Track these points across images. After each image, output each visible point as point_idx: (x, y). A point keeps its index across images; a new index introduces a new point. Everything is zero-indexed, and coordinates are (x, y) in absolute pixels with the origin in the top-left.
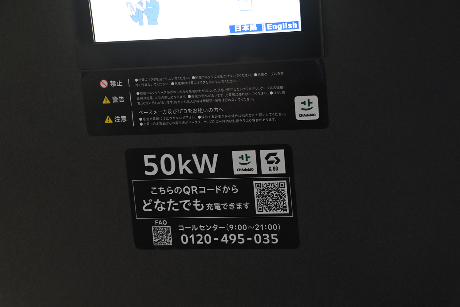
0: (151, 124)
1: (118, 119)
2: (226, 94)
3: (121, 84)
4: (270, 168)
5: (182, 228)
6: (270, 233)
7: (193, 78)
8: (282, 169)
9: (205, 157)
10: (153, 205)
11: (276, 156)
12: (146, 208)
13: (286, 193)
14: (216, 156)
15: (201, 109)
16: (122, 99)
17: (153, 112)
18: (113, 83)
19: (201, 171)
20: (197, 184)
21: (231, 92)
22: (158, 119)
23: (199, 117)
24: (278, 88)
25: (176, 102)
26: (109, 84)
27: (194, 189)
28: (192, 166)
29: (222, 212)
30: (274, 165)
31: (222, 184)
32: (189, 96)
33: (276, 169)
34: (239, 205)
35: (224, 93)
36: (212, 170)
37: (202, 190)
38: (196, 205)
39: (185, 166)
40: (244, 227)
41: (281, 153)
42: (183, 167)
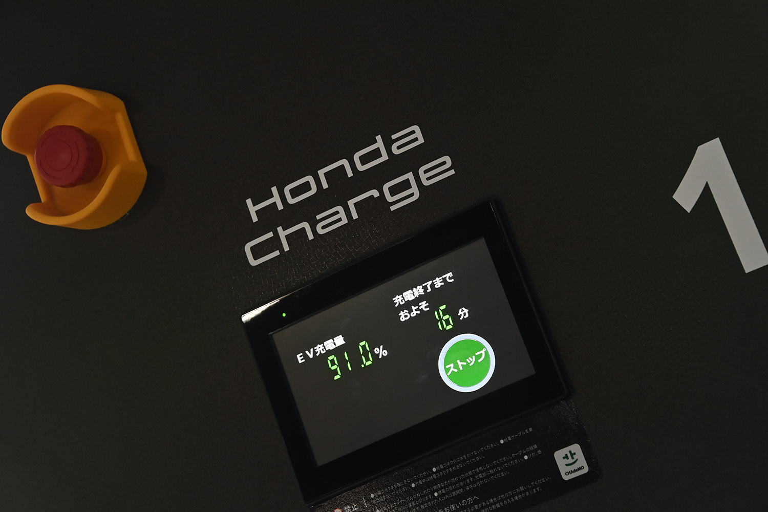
2: (476, 477)
3: (356, 507)
15: (453, 505)
18: (348, 509)
21: (481, 472)
24: (531, 448)
25: (422, 507)
32: (436, 494)
35: (473, 476)
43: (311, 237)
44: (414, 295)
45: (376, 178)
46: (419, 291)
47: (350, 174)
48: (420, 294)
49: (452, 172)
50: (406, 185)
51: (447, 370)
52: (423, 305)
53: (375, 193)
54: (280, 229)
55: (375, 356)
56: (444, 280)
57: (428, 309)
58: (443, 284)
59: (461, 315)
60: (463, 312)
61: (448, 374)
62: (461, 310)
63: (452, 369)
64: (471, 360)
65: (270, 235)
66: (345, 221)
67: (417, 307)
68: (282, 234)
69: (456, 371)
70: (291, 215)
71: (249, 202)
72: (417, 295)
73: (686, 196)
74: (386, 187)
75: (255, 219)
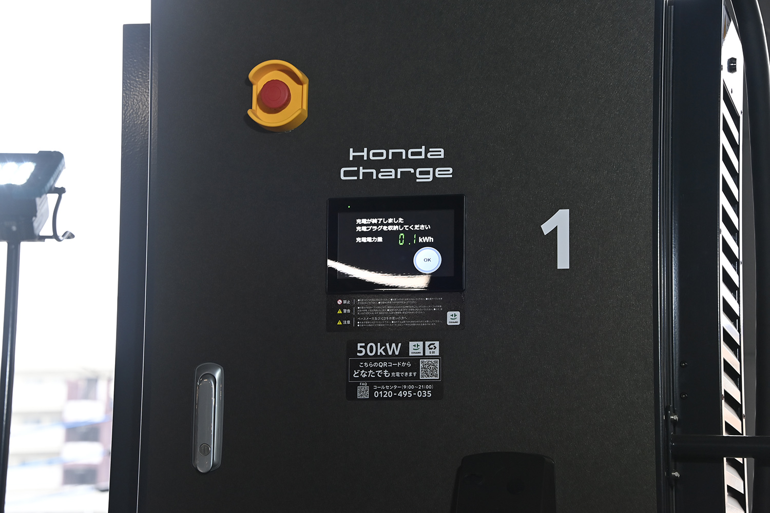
0: (364, 325)
1: (345, 323)
2: (409, 309)
3: (349, 302)
4: (430, 352)
5: (376, 387)
6: (427, 390)
7: (392, 300)
8: (437, 353)
9: (394, 345)
10: (360, 373)
11: (434, 345)
12: (355, 375)
13: (438, 367)
14: (400, 344)
15: (394, 318)
16: (349, 311)
17: (366, 319)
18: (345, 302)
19: (390, 353)
20: (387, 361)
21: (412, 308)
22: (368, 322)
23: (393, 322)
24: (438, 306)
25: (380, 313)
26: (343, 302)
27: (385, 364)
28: (385, 350)
29: (401, 378)
30: (433, 350)
31: (402, 361)
32: (388, 310)
33: (434, 353)
34: (411, 373)
36: (397, 353)
37: (390, 364)
38: (385, 374)
40: (412, 387)
41: (437, 344)
42: (380, 351)
43: (375, 177)
45: (415, 164)
47: (404, 157)
49: (451, 176)
50: (428, 173)
53: (412, 171)
54: (361, 168)
65: (356, 169)
66: (393, 177)
68: (362, 170)
70: (369, 164)
71: (351, 150)
73: (546, 228)
74: (418, 170)
75: (351, 159)
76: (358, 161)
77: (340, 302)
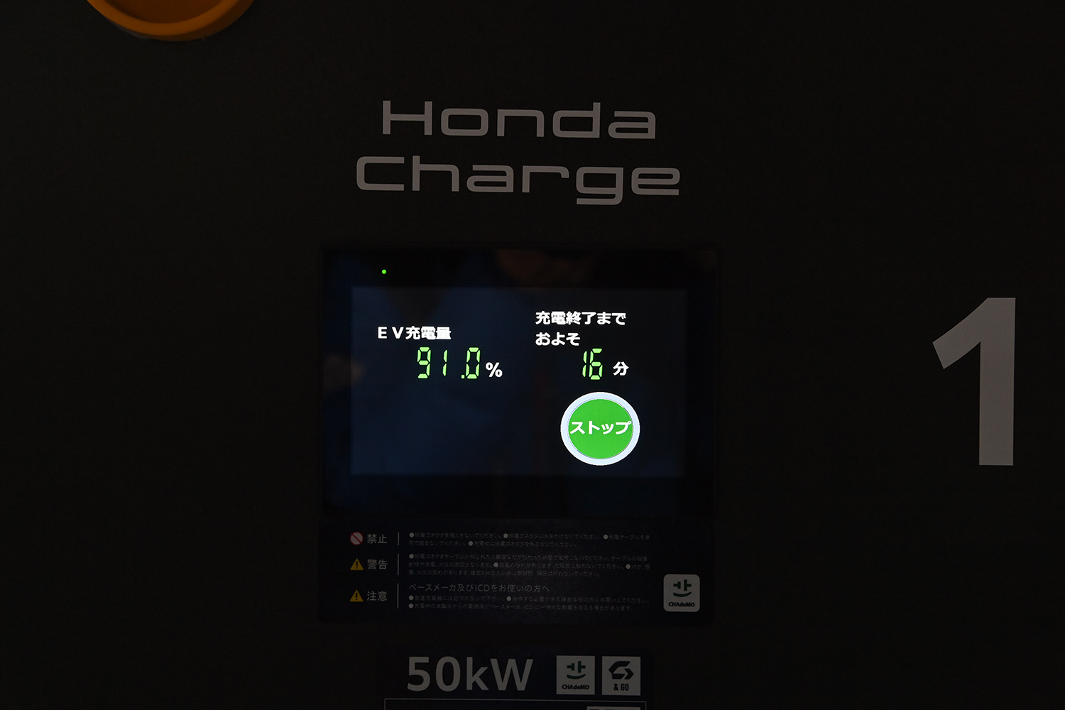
0: (428, 606)
1: (373, 597)
2: (556, 565)
3: (385, 540)
4: (616, 685)
7: (506, 536)
8: (635, 688)
9: (512, 664)
11: (627, 667)
14: (529, 663)
15: (513, 586)
16: (383, 564)
17: (433, 587)
18: (372, 538)
19: (502, 686)
21: (565, 562)
22: (440, 598)
23: (509, 599)
24: (639, 559)
25: (473, 573)
26: (365, 538)
28: (488, 677)
30: (623, 681)
32: (496, 565)
33: (625, 687)
35: (553, 562)
36: (521, 686)
39: (477, 678)
41: (635, 663)
42: (474, 679)
43: (455, 187)
44: (565, 320)
45: (575, 154)
46: (574, 318)
47: (540, 133)
48: (574, 322)
49: (676, 192)
50: (609, 181)
51: (571, 427)
52: (573, 337)
53: (564, 173)
54: (416, 159)
55: (484, 372)
56: (613, 319)
57: (577, 344)
58: (609, 322)
59: (617, 369)
60: (622, 367)
61: (571, 433)
62: (619, 363)
63: (578, 428)
64: (608, 427)
65: (400, 160)
66: (510, 188)
67: (563, 336)
68: (418, 166)
69: (583, 432)
70: (437, 148)
71: (387, 105)
72: (569, 321)
73: (949, 348)
74: (581, 172)
75: (387, 130)
76: (408, 138)
77: (356, 539)
